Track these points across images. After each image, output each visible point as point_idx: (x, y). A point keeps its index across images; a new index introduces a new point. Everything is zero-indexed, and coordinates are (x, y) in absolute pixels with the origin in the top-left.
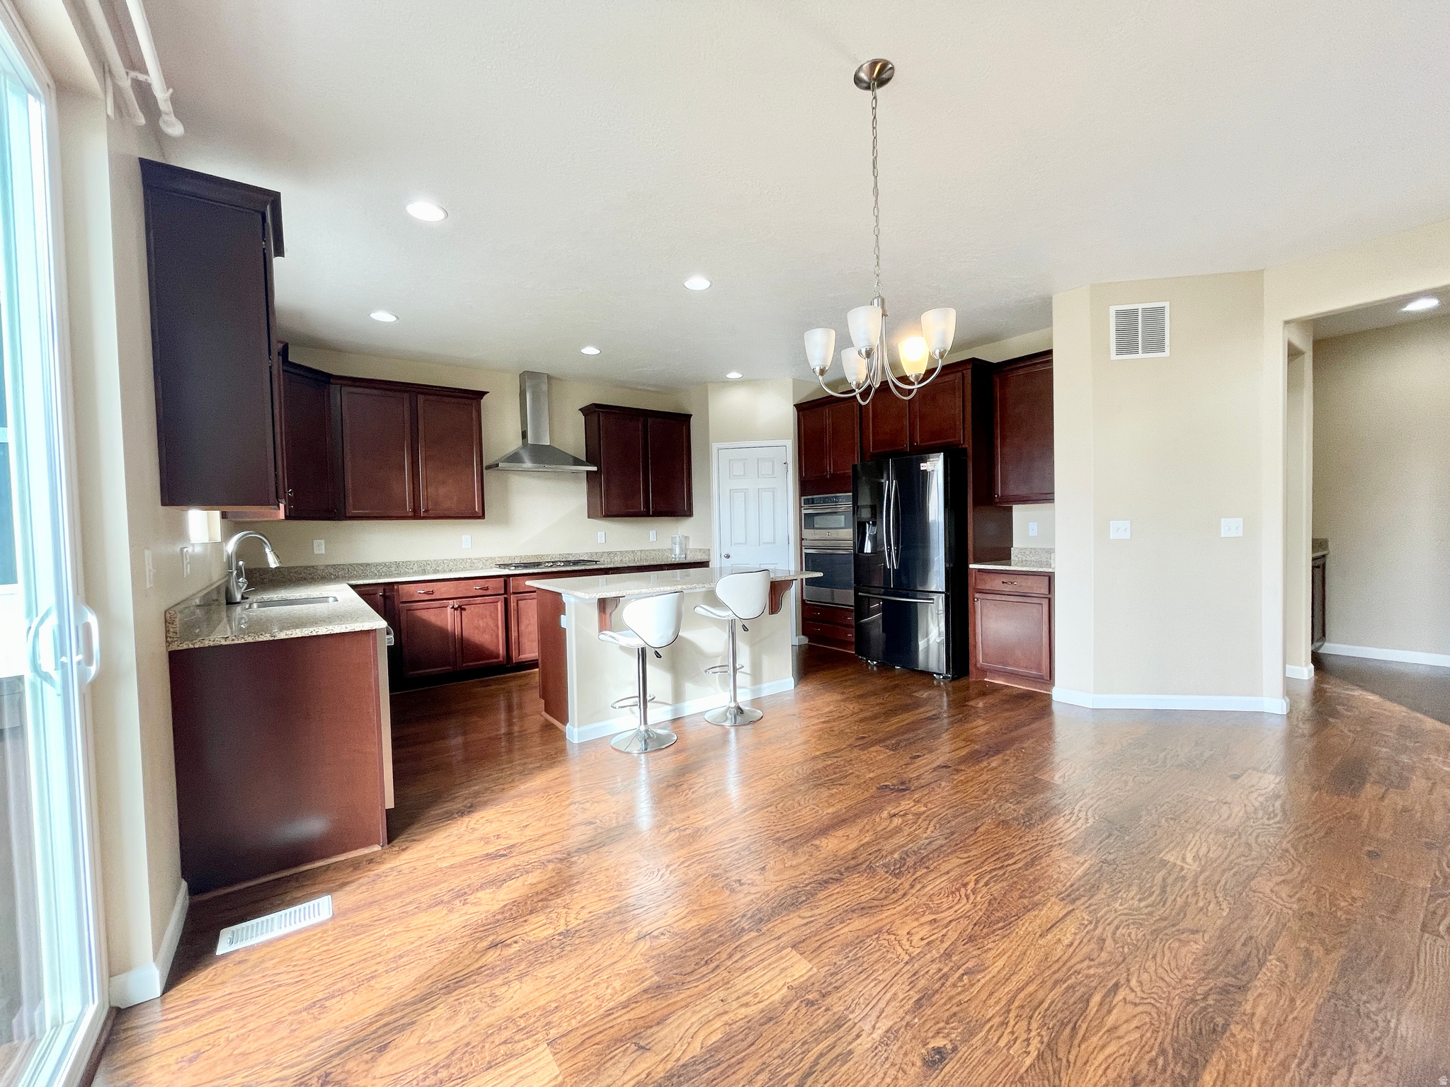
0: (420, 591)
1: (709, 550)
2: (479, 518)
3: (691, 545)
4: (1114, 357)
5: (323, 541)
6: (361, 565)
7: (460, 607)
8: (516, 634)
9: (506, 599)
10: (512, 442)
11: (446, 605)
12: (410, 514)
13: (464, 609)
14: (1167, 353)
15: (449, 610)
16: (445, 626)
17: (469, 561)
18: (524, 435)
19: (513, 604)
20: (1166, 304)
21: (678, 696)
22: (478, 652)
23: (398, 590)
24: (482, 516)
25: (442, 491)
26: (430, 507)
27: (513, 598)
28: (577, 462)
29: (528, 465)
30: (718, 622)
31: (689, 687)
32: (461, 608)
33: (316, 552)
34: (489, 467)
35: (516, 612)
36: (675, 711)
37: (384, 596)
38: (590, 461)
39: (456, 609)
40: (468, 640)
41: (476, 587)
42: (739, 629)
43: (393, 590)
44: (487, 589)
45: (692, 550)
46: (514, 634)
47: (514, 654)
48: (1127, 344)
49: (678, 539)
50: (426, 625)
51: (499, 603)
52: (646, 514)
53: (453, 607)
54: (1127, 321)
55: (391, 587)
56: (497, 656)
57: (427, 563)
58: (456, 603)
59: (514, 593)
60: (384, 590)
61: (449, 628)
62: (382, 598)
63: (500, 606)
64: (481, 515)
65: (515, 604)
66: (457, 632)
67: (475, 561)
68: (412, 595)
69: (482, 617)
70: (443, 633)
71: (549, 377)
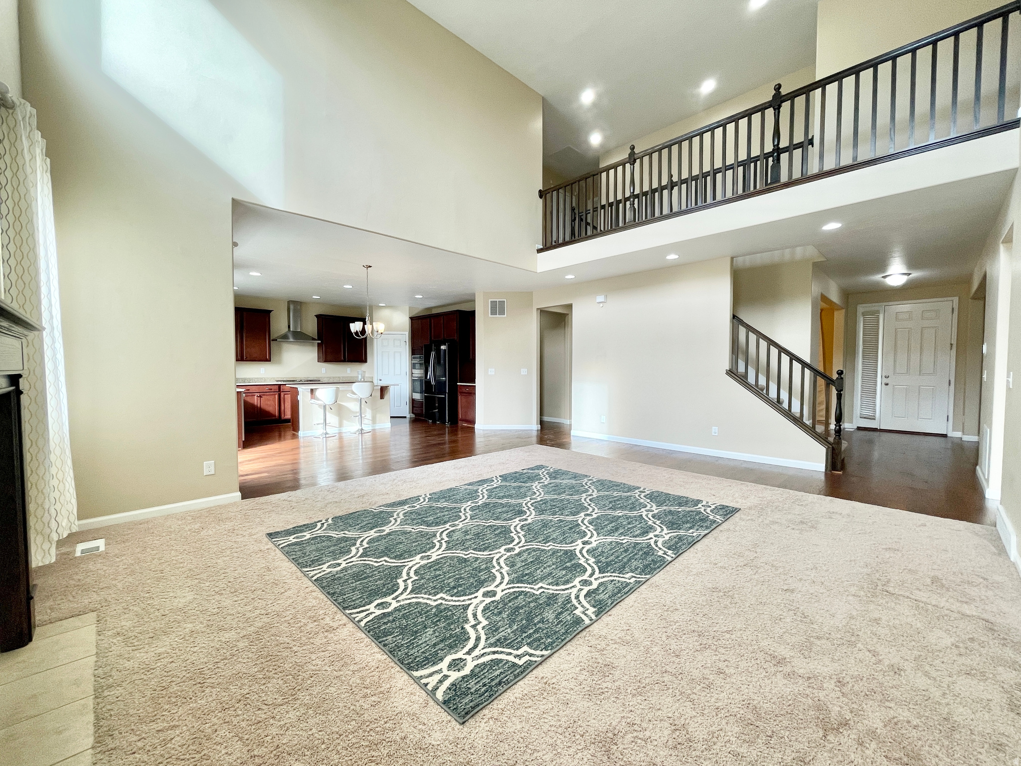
1: (373, 377)
3: (366, 375)
4: (490, 316)
9: (279, 394)
10: (283, 329)
11: (255, 395)
13: (262, 397)
14: (505, 316)
15: (255, 397)
16: (254, 403)
17: (264, 379)
18: (289, 327)
19: (282, 396)
20: (505, 300)
21: (341, 425)
22: (266, 414)
24: (269, 360)
25: (253, 350)
26: (248, 356)
27: (282, 393)
28: (314, 339)
29: (291, 340)
30: (355, 400)
31: (345, 422)
32: (260, 397)
34: (273, 340)
35: (283, 399)
36: (340, 430)
38: (319, 339)
40: (263, 409)
41: (267, 388)
42: (363, 402)
44: (271, 389)
45: (367, 377)
46: (282, 408)
47: (283, 416)
48: (493, 312)
49: (360, 372)
52: (344, 361)
54: (494, 304)
56: (275, 416)
57: (246, 379)
58: (258, 395)
59: (282, 391)
61: (256, 404)
63: (277, 396)
66: (259, 405)
67: (266, 378)
69: (269, 400)
70: (253, 406)
71: (301, 303)
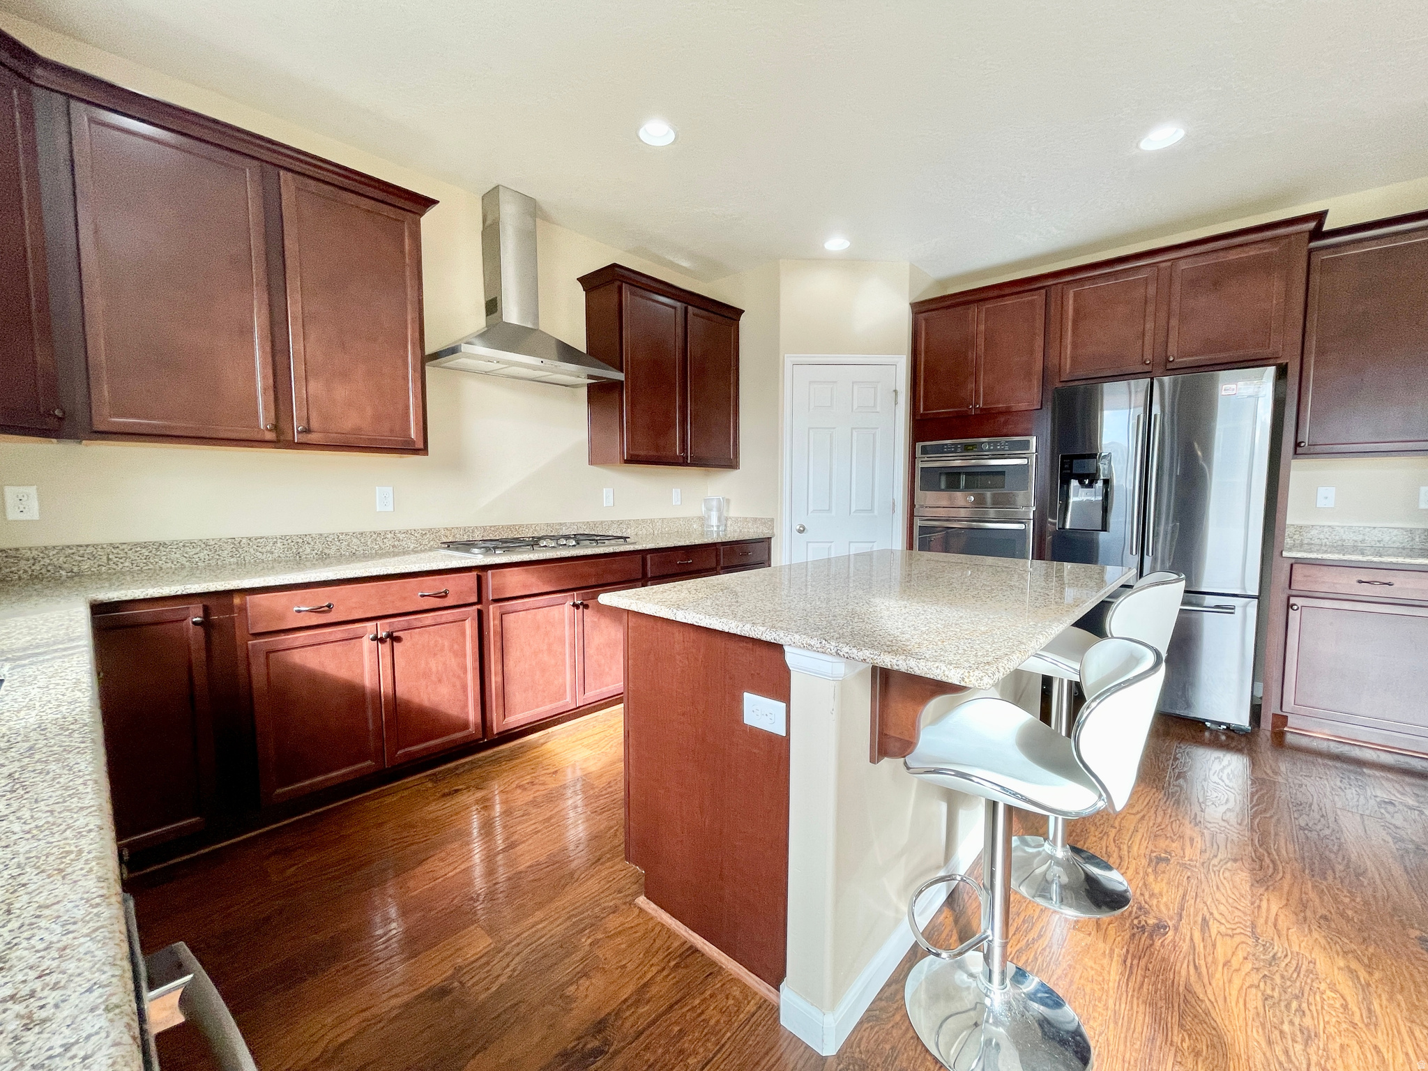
0: (296, 609)
1: (772, 520)
2: (416, 451)
3: (734, 512)
5: (32, 490)
6: (144, 545)
7: (390, 635)
8: (500, 679)
9: (480, 613)
11: (359, 633)
12: (270, 436)
13: (398, 639)
15: (367, 644)
16: (357, 680)
17: (389, 536)
18: (492, 306)
19: (492, 624)
22: (426, 723)
23: (243, 609)
24: (424, 450)
25: (341, 392)
26: (314, 424)
27: (493, 610)
32: (393, 638)
33: (12, 514)
34: (435, 357)
35: (498, 639)
37: (206, 624)
39: (382, 640)
40: (407, 703)
41: (422, 593)
43: (231, 608)
44: (443, 595)
45: (736, 520)
46: (494, 680)
47: (494, 717)
49: (715, 503)
50: (315, 680)
51: (468, 624)
52: (684, 462)
53: (375, 638)
55: (224, 601)
56: (466, 726)
57: (303, 540)
58: (381, 628)
59: (496, 601)
60: (206, 610)
61: (367, 684)
62: (200, 630)
63: (470, 627)
64: (421, 446)
65: (498, 622)
66: (386, 688)
67: (401, 536)
68: (281, 618)
69: (433, 652)
70: (354, 697)
71: (537, 208)
